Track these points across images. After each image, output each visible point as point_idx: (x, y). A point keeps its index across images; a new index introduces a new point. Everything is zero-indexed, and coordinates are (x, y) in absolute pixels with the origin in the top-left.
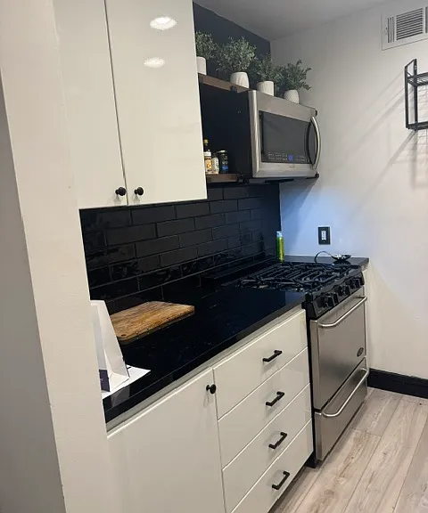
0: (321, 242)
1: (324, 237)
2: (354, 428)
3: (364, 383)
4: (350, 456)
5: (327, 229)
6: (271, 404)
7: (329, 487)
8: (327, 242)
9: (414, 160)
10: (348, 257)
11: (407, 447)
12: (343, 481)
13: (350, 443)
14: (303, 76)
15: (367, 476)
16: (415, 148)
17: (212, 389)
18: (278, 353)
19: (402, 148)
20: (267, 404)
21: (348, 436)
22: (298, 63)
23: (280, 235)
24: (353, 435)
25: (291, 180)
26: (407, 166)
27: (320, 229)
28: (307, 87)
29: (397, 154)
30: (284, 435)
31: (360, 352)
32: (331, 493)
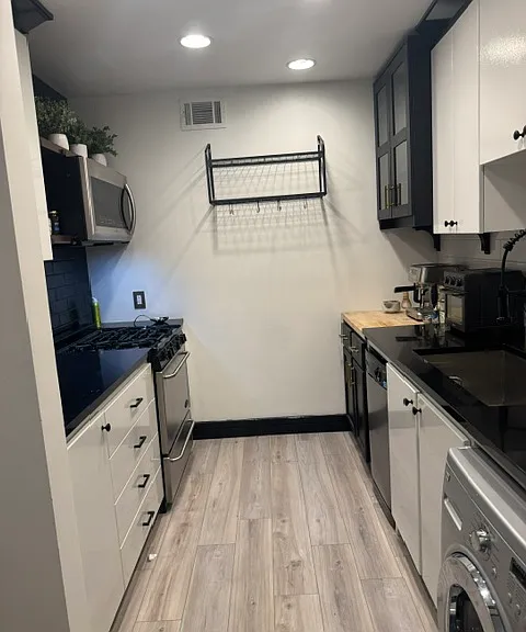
0: (137, 306)
1: (139, 301)
2: (188, 474)
3: (190, 439)
4: (192, 495)
5: (142, 294)
6: (139, 446)
7: (182, 521)
8: (143, 306)
9: (215, 231)
10: (166, 318)
11: (235, 474)
12: (192, 514)
13: (189, 486)
14: (110, 142)
15: (210, 503)
16: (215, 219)
17: (108, 428)
18: (140, 400)
19: (204, 220)
20: (136, 447)
21: (186, 482)
22: (105, 129)
23: (95, 301)
24: (190, 479)
25: (110, 243)
26: (209, 235)
27: (135, 294)
28: (114, 153)
29: (201, 225)
30: (147, 476)
31: (187, 403)
32: (186, 525)
